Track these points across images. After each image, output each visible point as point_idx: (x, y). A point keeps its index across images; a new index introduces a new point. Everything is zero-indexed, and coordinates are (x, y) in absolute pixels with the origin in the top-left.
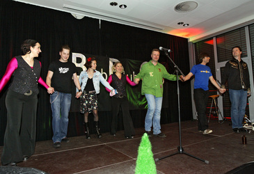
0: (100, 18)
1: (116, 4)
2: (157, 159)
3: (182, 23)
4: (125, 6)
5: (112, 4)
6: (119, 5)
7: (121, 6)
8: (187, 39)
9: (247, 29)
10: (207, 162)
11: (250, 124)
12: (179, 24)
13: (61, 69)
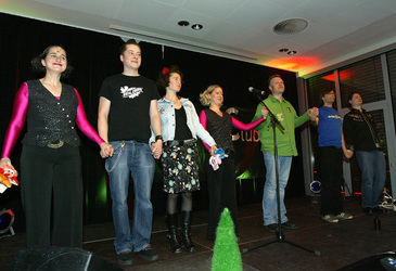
0: (163, 44)
1: (186, 24)
2: (245, 250)
3: (286, 50)
4: (201, 27)
5: (181, 23)
6: (191, 24)
7: (194, 27)
8: (294, 74)
9: (383, 58)
10: (318, 253)
11: (390, 201)
12: (281, 51)
13: (125, 90)
